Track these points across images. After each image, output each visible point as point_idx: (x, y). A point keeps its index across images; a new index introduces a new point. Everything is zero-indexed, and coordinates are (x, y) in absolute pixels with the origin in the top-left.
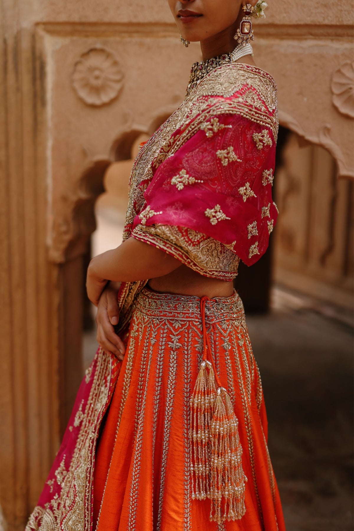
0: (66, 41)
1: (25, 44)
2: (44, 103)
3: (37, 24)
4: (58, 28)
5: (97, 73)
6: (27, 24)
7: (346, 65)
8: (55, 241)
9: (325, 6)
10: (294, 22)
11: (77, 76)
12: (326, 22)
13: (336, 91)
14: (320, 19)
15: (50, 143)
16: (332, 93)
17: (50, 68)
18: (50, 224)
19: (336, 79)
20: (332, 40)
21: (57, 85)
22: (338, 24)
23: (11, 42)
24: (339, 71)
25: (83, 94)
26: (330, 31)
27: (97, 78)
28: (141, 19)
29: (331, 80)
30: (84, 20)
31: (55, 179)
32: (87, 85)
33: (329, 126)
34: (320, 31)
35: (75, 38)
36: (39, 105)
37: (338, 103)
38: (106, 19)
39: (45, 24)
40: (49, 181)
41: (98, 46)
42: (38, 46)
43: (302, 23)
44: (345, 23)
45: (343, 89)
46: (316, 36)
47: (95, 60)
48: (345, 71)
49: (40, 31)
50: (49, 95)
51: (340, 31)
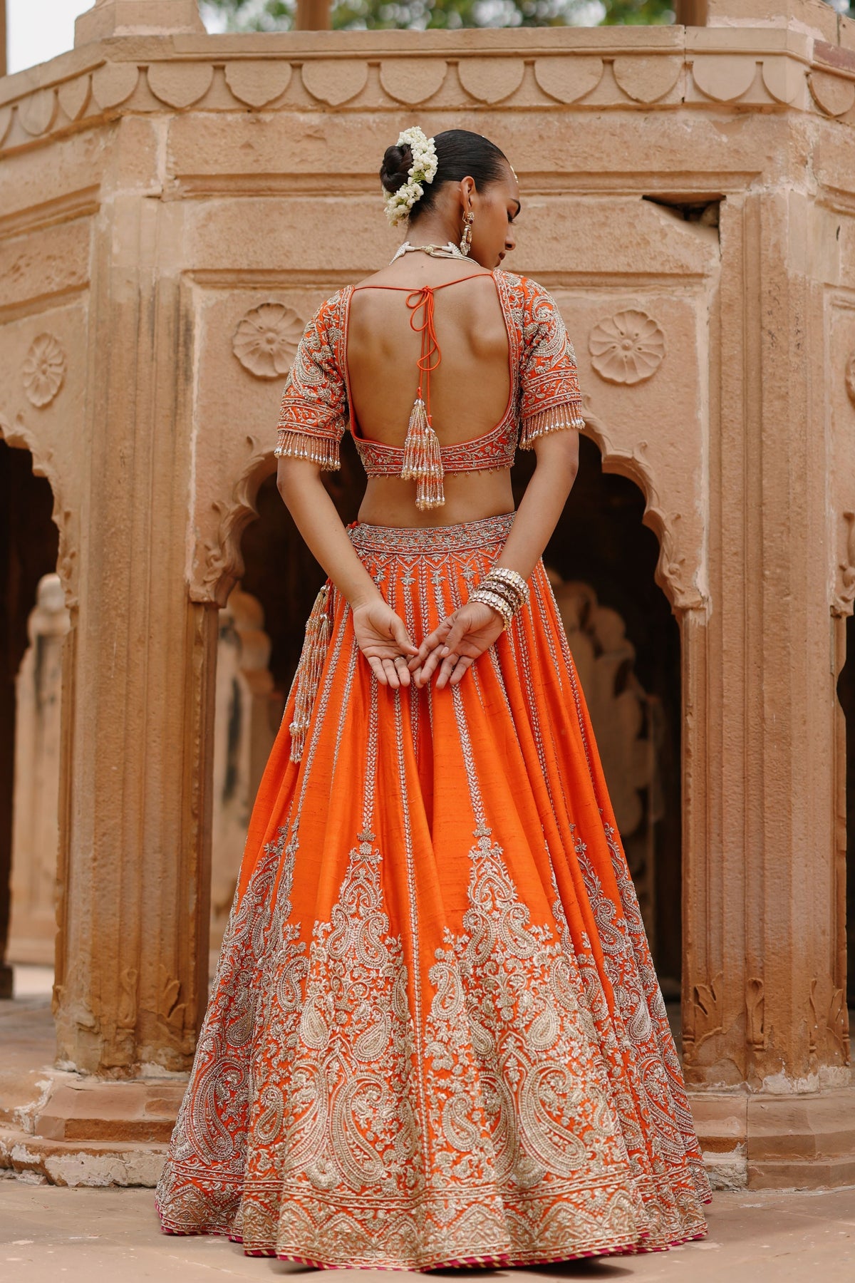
0: (225, 294)
1: (166, 298)
2: (188, 378)
3: (185, 272)
4: (216, 277)
5: (271, 335)
6: (170, 272)
7: (606, 320)
8: (197, 573)
9: (578, 250)
10: (540, 269)
11: (239, 341)
12: (580, 269)
13: (596, 352)
14: (572, 266)
15: (194, 434)
16: (592, 355)
17: (199, 331)
18: (191, 548)
19: (595, 338)
20: (587, 290)
21: (208, 355)
22: (595, 270)
23: (146, 295)
24: (598, 327)
25: (248, 363)
26: (585, 279)
27: (270, 342)
28: (336, 265)
29: (589, 338)
30: (254, 267)
31: (200, 484)
32: (255, 351)
33: (589, 395)
34: (572, 280)
35: (236, 292)
36: (181, 380)
37: (598, 367)
38: (288, 266)
39: (194, 271)
40: (192, 486)
41: (271, 301)
42: (183, 301)
43: (550, 270)
44: (603, 270)
45: (605, 349)
46: (567, 286)
47: (267, 319)
48: (604, 327)
49: (188, 282)
50: (196, 367)
51: (597, 280)
